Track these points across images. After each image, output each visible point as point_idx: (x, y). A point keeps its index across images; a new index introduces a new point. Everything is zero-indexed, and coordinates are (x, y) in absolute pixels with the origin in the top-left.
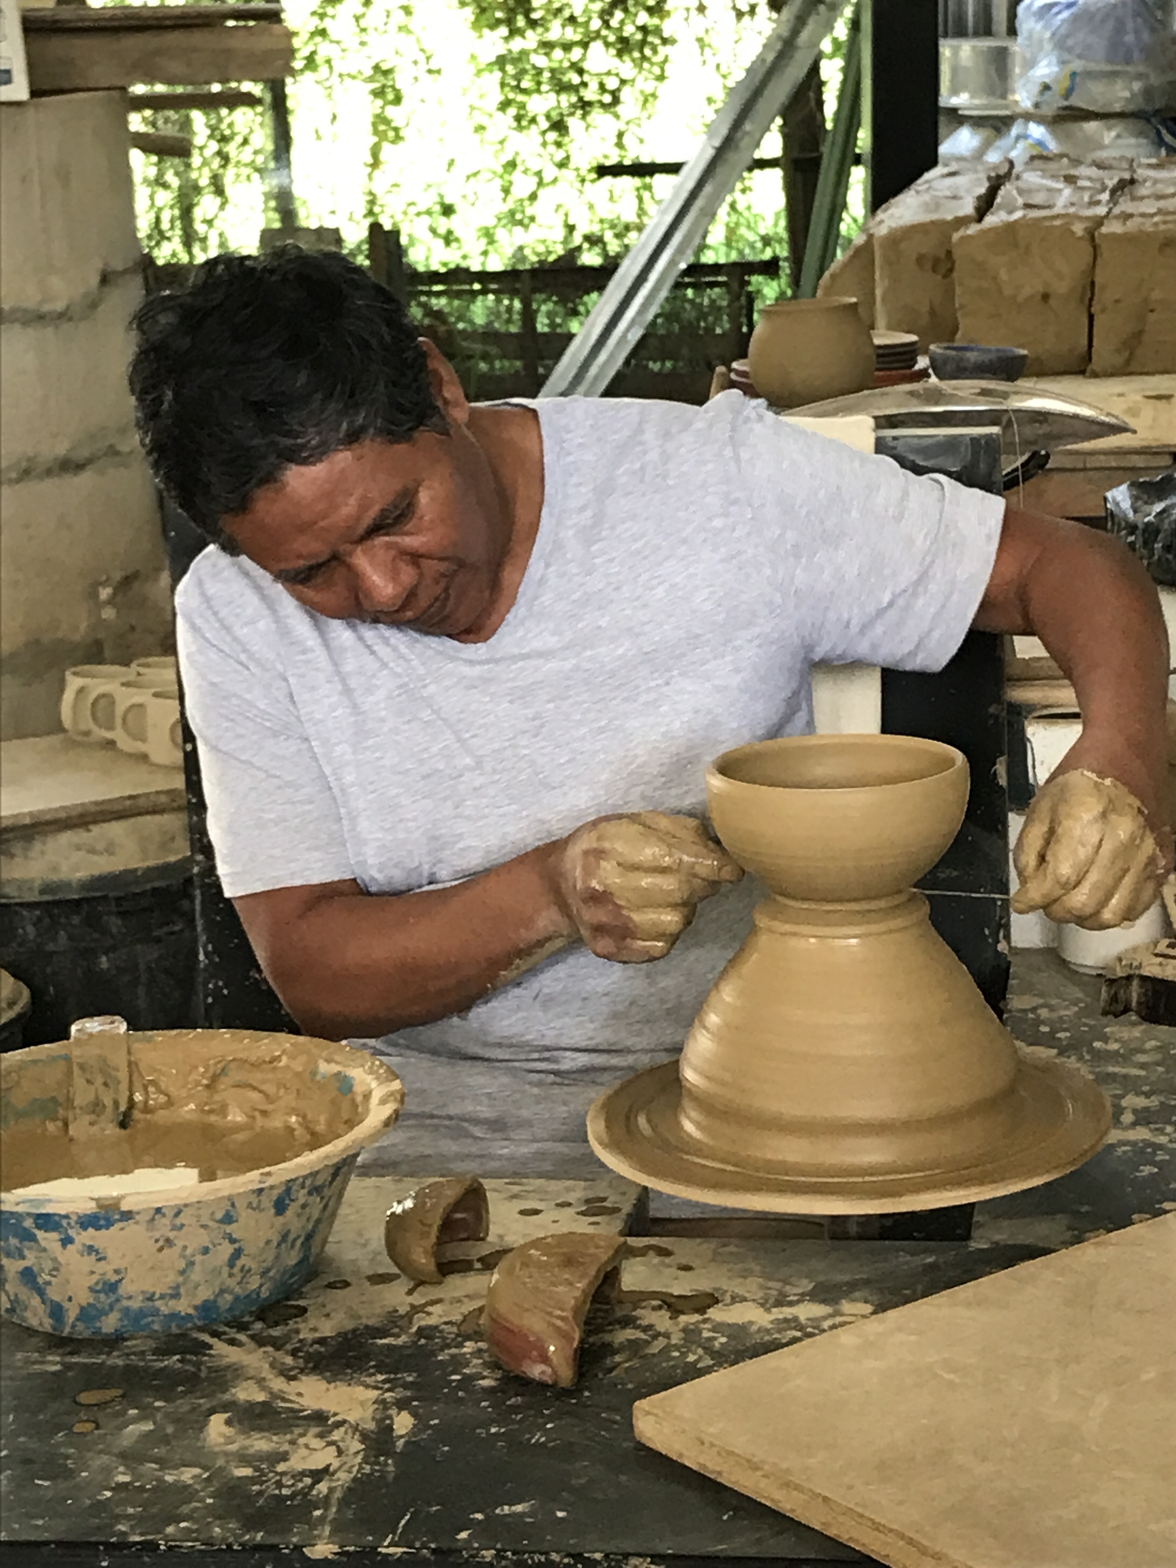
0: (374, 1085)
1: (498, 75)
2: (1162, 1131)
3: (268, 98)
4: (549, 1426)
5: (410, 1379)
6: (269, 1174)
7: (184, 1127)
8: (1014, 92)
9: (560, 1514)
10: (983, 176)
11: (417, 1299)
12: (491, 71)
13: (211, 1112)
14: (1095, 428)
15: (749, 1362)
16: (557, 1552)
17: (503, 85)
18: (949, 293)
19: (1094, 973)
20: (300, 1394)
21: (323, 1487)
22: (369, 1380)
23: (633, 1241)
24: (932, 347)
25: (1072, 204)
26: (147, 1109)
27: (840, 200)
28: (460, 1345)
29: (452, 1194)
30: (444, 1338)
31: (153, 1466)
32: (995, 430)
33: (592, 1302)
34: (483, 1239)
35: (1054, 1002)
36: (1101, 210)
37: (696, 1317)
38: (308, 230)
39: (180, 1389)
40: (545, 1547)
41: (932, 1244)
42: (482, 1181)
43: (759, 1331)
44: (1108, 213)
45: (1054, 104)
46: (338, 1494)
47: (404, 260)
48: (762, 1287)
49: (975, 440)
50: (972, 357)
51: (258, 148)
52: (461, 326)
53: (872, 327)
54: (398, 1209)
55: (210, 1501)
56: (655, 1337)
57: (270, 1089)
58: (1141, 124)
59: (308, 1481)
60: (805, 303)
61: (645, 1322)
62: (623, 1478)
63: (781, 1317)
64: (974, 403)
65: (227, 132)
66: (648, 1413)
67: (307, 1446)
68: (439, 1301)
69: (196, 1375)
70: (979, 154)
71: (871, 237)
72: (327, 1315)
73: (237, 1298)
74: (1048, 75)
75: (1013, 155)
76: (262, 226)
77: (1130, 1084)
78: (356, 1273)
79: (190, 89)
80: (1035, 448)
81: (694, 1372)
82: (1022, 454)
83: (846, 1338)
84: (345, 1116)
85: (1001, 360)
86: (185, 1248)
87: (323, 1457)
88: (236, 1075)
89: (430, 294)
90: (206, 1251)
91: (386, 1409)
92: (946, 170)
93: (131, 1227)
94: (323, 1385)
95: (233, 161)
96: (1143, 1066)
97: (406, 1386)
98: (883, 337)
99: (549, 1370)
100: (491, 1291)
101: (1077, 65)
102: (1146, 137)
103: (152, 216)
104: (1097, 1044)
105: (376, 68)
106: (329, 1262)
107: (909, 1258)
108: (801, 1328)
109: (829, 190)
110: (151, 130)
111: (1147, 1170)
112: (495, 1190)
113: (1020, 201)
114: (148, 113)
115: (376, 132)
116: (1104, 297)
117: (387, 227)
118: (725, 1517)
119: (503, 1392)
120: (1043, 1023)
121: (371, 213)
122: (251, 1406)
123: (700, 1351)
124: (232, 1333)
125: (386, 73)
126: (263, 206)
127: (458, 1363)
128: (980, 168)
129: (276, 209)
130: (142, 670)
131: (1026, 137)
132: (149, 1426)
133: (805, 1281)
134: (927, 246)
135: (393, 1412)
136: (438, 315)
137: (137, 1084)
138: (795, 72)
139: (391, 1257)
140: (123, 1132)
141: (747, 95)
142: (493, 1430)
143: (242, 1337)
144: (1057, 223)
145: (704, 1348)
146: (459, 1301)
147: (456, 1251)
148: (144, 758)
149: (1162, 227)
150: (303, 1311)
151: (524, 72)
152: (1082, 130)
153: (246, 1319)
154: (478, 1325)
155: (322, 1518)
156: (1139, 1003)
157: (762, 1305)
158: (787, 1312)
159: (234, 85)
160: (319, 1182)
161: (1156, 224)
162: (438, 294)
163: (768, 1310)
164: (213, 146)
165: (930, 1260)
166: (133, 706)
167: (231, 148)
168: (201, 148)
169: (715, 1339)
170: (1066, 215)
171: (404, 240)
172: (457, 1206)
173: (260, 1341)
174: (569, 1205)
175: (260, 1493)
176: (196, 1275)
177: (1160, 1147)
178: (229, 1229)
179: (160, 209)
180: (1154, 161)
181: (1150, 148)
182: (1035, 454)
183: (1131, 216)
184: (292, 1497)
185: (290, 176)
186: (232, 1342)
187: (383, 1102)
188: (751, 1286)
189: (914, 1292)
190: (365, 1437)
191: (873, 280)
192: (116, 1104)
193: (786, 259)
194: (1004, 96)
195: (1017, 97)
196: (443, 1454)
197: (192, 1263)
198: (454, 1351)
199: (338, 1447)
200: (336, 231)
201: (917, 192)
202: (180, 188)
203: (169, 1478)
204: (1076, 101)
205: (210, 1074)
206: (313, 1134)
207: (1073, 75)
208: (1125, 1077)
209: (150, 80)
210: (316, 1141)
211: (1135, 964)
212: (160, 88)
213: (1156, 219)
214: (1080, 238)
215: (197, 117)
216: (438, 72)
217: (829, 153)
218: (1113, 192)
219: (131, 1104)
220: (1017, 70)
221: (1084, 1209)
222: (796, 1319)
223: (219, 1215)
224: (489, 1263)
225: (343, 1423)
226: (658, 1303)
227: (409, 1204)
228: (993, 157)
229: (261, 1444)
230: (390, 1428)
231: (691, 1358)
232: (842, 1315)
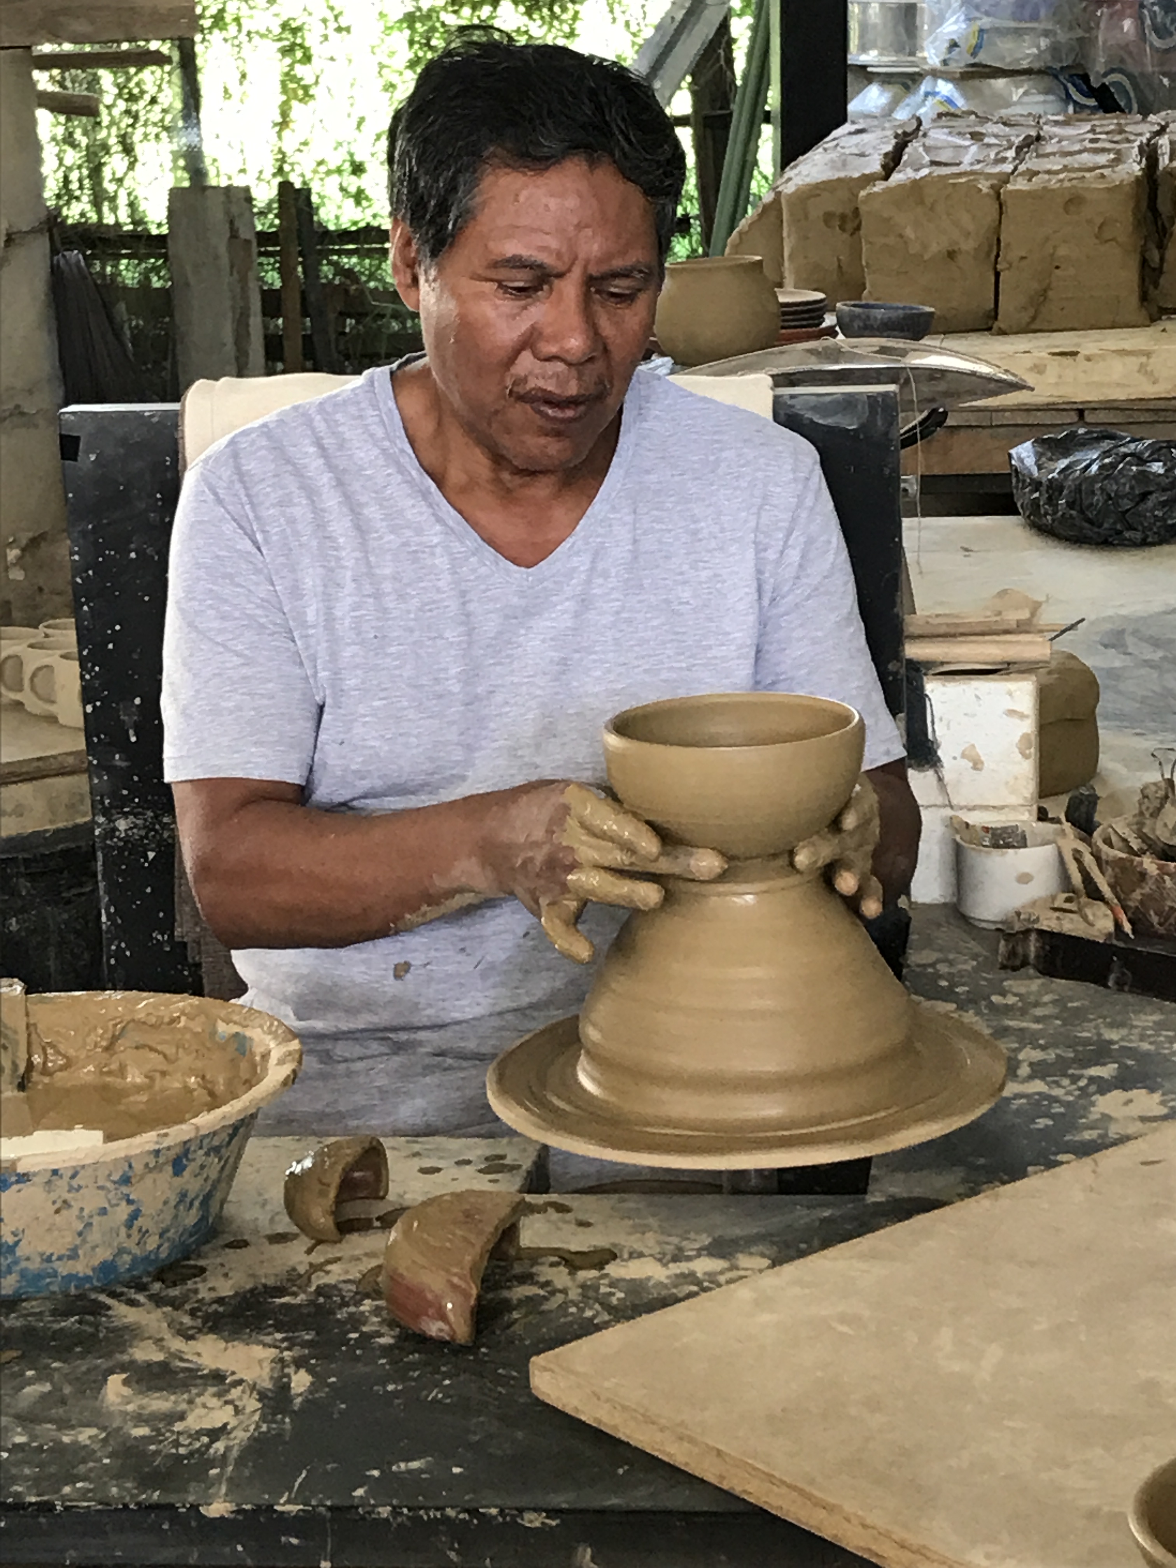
0: (272, 1045)
1: (407, 33)
2: (1058, 1084)
3: (176, 56)
4: (447, 1382)
5: (307, 1337)
6: (166, 1135)
7: (83, 1088)
8: (922, 49)
9: (456, 1470)
10: (889, 133)
11: (317, 1258)
12: (400, 30)
13: (110, 1073)
14: (992, 386)
15: (644, 1316)
16: (452, 1507)
17: (411, 43)
18: (856, 252)
19: (993, 927)
20: (199, 1354)
21: (219, 1446)
22: (268, 1339)
23: (529, 1198)
24: (838, 305)
25: (979, 162)
26: (45, 1072)
27: (749, 158)
28: (358, 1303)
29: (350, 1154)
30: (343, 1298)
31: (49, 1426)
32: (892, 388)
33: (490, 1258)
34: (383, 1198)
35: (951, 956)
36: (1008, 168)
37: (594, 1273)
38: (216, 188)
39: (78, 1349)
40: (440, 1503)
41: (830, 1198)
42: (381, 1140)
43: (654, 1286)
44: (1016, 168)
45: (960, 62)
46: (235, 1453)
47: (315, 218)
48: (659, 1243)
49: (872, 398)
50: (879, 313)
51: (165, 106)
52: (372, 284)
53: (780, 285)
54: (297, 1169)
55: (106, 1461)
56: (553, 1293)
57: (170, 1051)
58: (1047, 81)
59: (205, 1440)
60: (715, 261)
61: (542, 1279)
62: (520, 1435)
63: (678, 1271)
64: (873, 361)
65: (136, 91)
66: (545, 1369)
67: (204, 1406)
68: (337, 1260)
69: (94, 1336)
70: (888, 111)
71: (778, 194)
72: (226, 1275)
73: (135, 1259)
74: (955, 32)
75: (921, 112)
76: (171, 184)
77: (1026, 1038)
78: (256, 1231)
79: (97, 48)
80: (934, 406)
81: (589, 1328)
82: (922, 411)
83: (743, 1293)
84: (244, 1074)
85: (906, 317)
86: (82, 1209)
87: (221, 1416)
88: (135, 1037)
89: (339, 253)
90: (103, 1212)
91: (283, 1367)
92: (853, 128)
93: (27, 1190)
94: (222, 1344)
95: (142, 119)
96: (1037, 1020)
97: (304, 1344)
98: (789, 296)
99: (446, 1328)
100: (389, 1249)
101: (986, 22)
102: (1053, 94)
103: (60, 175)
104: (995, 999)
105: (285, 26)
106: (230, 1221)
107: (805, 1212)
108: (699, 1283)
109: (739, 147)
110: (56, 89)
111: (1042, 1123)
112: (393, 1148)
113: (927, 159)
114: (56, 72)
115: (285, 90)
116: (1010, 255)
117: (298, 185)
118: (621, 1471)
119: (401, 1349)
120: (941, 977)
121: (280, 170)
122: (149, 1365)
123: (597, 1306)
124: (133, 1294)
125: (295, 31)
126: (171, 165)
127: (356, 1321)
128: (887, 125)
129: (184, 168)
130: (49, 631)
131: (935, 94)
132: (47, 1387)
133: (704, 1236)
134: (834, 204)
135: (290, 1370)
136: (349, 274)
137: (36, 1047)
138: (704, 31)
139: (291, 1214)
140: (22, 1094)
141: (657, 52)
142: (390, 1388)
143: (141, 1298)
144: (963, 180)
145: (601, 1304)
146: (358, 1259)
147: (356, 1210)
148: (52, 719)
149: (1067, 184)
150: (202, 1270)
151: (433, 29)
152: (990, 85)
153: (145, 1280)
154: (377, 1284)
155: (220, 1476)
156: (1037, 957)
157: (660, 1260)
158: (683, 1267)
159: (142, 43)
160: (216, 1142)
161: (1061, 181)
162: (350, 253)
163: (665, 1265)
164: (122, 105)
165: (827, 1214)
166: (39, 669)
167: (139, 106)
168: (108, 107)
169: (613, 1294)
170: (972, 173)
171: (315, 199)
172: (357, 1165)
173: (158, 1301)
174: (468, 1162)
175: (157, 1453)
176: (94, 1236)
177: (1056, 1100)
178: (125, 1190)
179: (70, 169)
180: (1060, 118)
181: (1057, 106)
182: (934, 411)
183: (1037, 173)
184: (191, 1454)
185: (199, 135)
186: (132, 1303)
187: (281, 1062)
188: (650, 1242)
189: (810, 1247)
190: (262, 1396)
191: (782, 239)
192: (15, 1066)
193: (696, 218)
194: (912, 54)
195: (925, 54)
196: (341, 1412)
197: (89, 1225)
198: (352, 1309)
199: (236, 1407)
200: (247, 190)
201: (825, 150)
202: (88, 147)
203: (66, 1439)
204: (983, 57)
205: (109, 1035)
206: (211, 1094)
207: (981, 31)
208: (1022, 1030)
209: (56, 38)
210: (215, 1101)
211: (1033, 918)
212: (68, 47)
213: (1061, 176)
214: (988, 194)
215: (106, 77)
216: (348, 30)
217: (739, 111)
218: (1019, 149)
219: (30, 1066)
220: (926, 27)
221: (982, 1161)
222: (692, 1274)
223: (116, 1177)
224: (387, 1222)
225: (240, 1382)
226: (556, 1259)
227: (308, 1163)
228: (902, 115)
229: (160, 1403)
230: (287, 1387)
231: (589, 1313)
232: (737, 1268)
